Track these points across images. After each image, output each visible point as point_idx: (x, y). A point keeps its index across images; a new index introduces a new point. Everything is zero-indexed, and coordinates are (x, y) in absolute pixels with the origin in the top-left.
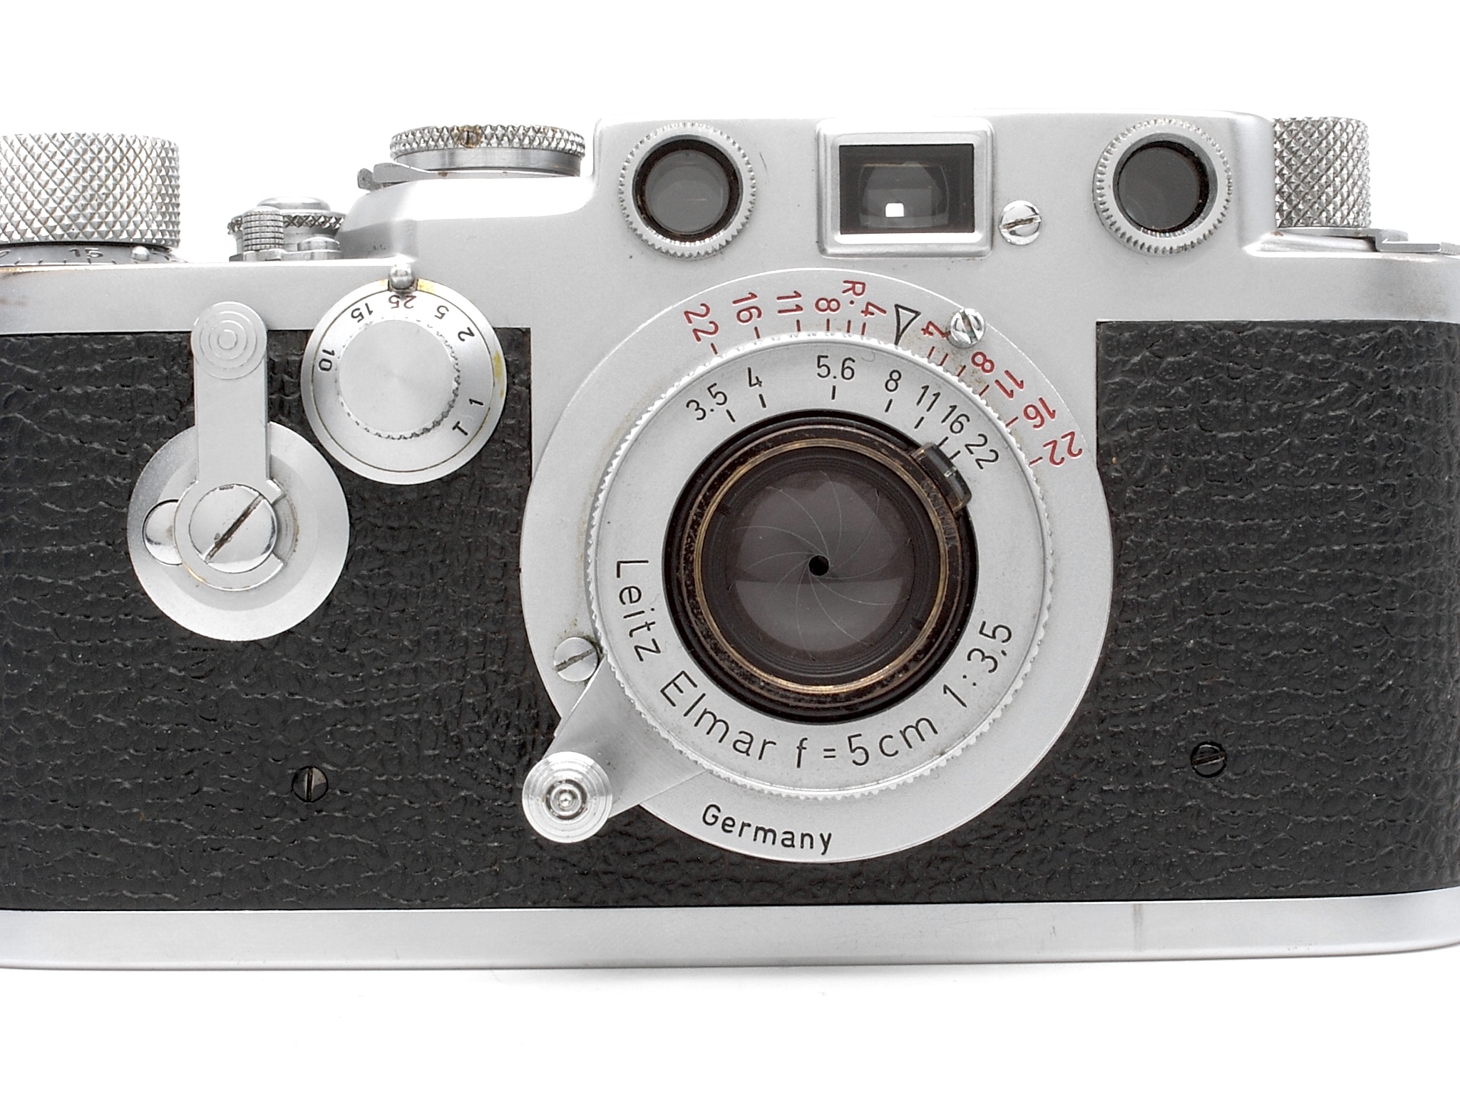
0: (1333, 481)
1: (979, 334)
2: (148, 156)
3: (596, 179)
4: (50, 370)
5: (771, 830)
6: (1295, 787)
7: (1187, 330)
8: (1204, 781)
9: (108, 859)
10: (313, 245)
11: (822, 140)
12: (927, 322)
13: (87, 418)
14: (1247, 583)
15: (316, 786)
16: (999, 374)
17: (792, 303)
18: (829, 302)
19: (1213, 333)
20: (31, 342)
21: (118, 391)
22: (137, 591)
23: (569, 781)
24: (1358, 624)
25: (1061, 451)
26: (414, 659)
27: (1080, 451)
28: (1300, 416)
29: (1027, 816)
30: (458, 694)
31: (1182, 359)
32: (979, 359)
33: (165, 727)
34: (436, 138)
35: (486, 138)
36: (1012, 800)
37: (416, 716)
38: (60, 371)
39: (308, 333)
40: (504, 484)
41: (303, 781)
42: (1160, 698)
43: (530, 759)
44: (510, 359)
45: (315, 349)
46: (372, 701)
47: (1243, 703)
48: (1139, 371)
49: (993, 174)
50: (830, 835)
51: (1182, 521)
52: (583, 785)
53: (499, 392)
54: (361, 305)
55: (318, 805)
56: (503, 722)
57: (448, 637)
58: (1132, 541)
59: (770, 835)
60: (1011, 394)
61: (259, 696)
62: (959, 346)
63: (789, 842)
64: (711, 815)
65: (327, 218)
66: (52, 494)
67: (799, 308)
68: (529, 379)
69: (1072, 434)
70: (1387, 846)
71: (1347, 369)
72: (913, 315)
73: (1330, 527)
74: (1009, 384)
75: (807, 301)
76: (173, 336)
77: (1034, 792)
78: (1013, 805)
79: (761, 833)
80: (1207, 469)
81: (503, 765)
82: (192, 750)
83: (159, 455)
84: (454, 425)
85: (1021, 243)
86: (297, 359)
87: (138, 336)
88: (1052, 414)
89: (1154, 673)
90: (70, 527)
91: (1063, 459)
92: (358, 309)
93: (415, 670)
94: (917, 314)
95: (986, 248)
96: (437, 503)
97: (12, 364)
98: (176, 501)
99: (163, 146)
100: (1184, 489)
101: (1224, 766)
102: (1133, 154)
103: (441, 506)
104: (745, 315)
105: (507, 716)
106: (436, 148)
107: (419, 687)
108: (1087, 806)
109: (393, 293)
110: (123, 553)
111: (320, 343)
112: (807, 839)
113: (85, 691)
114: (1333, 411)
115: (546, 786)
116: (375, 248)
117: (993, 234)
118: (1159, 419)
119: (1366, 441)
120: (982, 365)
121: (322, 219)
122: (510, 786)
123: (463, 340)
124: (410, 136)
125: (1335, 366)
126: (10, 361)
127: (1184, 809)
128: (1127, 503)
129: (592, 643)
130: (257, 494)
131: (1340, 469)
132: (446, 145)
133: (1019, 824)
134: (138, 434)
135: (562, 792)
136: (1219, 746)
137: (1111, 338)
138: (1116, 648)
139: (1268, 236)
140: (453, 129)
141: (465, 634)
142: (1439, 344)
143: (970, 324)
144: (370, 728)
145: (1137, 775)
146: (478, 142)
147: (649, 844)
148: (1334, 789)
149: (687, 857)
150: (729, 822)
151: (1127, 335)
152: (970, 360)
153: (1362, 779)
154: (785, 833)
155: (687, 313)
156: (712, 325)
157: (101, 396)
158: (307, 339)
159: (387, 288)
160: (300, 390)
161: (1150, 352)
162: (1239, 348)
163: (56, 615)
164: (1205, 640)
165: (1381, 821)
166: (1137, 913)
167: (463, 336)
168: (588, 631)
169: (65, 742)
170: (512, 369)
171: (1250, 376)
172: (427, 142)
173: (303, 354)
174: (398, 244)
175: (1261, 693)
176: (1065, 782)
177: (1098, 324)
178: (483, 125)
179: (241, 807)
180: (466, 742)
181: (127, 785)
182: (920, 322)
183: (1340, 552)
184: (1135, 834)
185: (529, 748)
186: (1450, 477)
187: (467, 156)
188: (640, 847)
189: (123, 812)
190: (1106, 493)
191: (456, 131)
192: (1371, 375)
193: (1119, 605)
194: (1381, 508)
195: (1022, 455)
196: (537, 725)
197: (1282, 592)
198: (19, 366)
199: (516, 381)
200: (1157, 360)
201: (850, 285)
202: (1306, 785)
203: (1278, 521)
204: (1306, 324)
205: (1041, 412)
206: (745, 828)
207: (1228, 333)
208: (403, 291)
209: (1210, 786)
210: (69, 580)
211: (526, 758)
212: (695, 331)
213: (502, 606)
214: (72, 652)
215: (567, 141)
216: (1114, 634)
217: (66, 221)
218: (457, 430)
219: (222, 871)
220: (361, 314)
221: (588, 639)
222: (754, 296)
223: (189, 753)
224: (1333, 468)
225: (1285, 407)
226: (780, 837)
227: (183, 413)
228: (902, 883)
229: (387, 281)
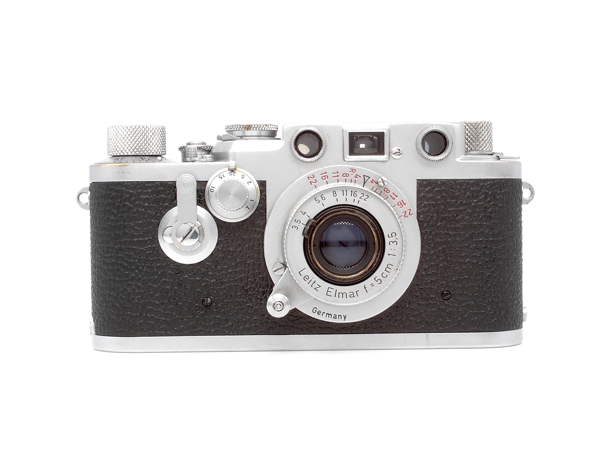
0: (480, 221)
1: (386, 183)
2: (158, 131)
3: (284, 141)
4: (137, 191)
5: (330, 314)
6: (469, 303)
7: (441, 181)
8: (445, 301)
9: (152, 323)
10: (207, 157)
11: (344, 131)
12: (372, 180)
13: (147, 204)
14: (457, 248)
15: (209, 303)
16: (391, 193)
17: (336, 174)
18: (346, 174)
19: (448, 182)
20: (131, 184)
21: (155, 197)
22: (160, 251)
23: (279, 301)
24: (486, 260)
25: (407, 214)
26: (235, 268)
27: (412, 214)
28: (471, 204)
29: (398, 310)
30: (247, 278)
31: (440, 189)
32: (386, 190)
33: (168, 287)
34: (239, 128)
35: (253, 128)
36: (394, 306)
37: (236, 284)
38: (139, 192)
39: (207, 182)
40: (259, 222)
41: (205, 301)
42: (433, 279)
43: (266, 295)
44: (261, 189)
45: (209, 186)
46: (224, 280)
47: (455, 280)
48: (428, 192)
49: (390, 140)
50: (346, 316)
51: (439, 232)
52: (282, 302)
53: (258, 198)
54: (221, 175)
55: (209, 307)
56: (259, 286)
57: (244, 263)
58: (426, 237)
59: (330, 315)
60: (394, 199)
61: (194, 279)
62: (381, 186)
63: (335, 317)
64: (315, 310)
65: (207, 147)
66: (137, 225)
67: (338, 176)
68: (266, 194)
69: (410, 209)
70: (494, 319)
71: (484, 192)
72: (368, 178)
73: (479, 234)
74: (394, 196)
75: (340, 174)
76: (170, 182)
77: (400, 304)
78: (395, 307)
79: (328, 315)
80: (446, 218)
81: (259, 297)
82: (175, 293)
83: (167, 214)
84: (246, 207)
85: (397, 158)
86: (204, 189)
87: (161, 182)
88: (405, 204)
89: (432, 273)
90: (142, 233)
91: (408, 216)
92: (221, 176)
93: (235, 271)
94: (369, 178)
95: (387, 159)
96: (241, 227)
97: (126, 189)
98: (172, 227)
99: (161, 128)
100: (440, 224)
101: (450, 297)
102: (427, 135)
103: (242, 228)
104: (324, 178)
105: (260, 284)
106: (239, 130)
107: (236, 276)
108: (414, 308)
109: (230, 171)
110: (157, 240)
111: (210, 185)
112: (340, 317)
113: (146, 277)
114: (480, 203)
115: (273, 303)
116: (224, 158)
117: (389, 156)
118: (433, 205)
119: (489, 211)
120: (386, 191)
121: (206, 148)
122: (261, 302)
123: (249, 184)
124: (232, 127)
125: (481, 191)
126: (125, 188)
127: (440, 309)
128: (425, 227)
129: (283, 265)
130: (194, 225)
131: (481, 219)
132: (242, 130)
133: (396, 313)
134: (161, 209)
135: (277, 304)
136: (449, 292)
137: (420, 183)
138: (422, 266)
139: (463, 156)
140: (243, 126)
141: (248, 262)
142: (509, 184)
143: (383, 181)
144: (223, 287)
145: (427, 300)
146: (250, 129)
147: (298, 318)
148: (480, 304)
149: (308, 321)
150: (319, 312)
151: (425, 183)
152: (383, 190)
153: (487, 301)
154: (334, 315)
155: (308, 177)
156: (315, 181)
157: (151, 198)
158: (207, 183)
159: (228, 170)
160: (205, 197)
161: (431, 187)
162: (455, 186)
163: (138, 257)
164: (445, 264)
165: (493, 312)
166: (427, 336)
167: (249, 183)
168: (282, 262)
169: (141, 291)
170: (261, 191)
171: (457, 194)
172: (236, 129)
173: (205, 187)
174: (231, 158)
175: (460, 278)
176: (408, 301)
177: (417, 180)
178: (252, 125)
179: (188, 308)
180: (249, 291)
181: (158, 303)
182: (370, 180)
183: (481, 240)
184: (427, 315)
185: (266, 292)
186: (512, 220)
187: (248, 133)
188: (295, 319)
189: (156, 310)
190: (419, 225)
191: (244, 126)
192: (490, 193)
193: (423, 255)
194: (492, 229)
195: (396, 216)
196: (268, 286)
197: (466, 251)
198: (128, 190)
199: (262, 195)
200: (433, 189)
201: (352, 170)
202: (472, 302)
203: (465, 232)
204: (473, 180)
205: (402, 204)
206: (324, 314)
207: (452, 182)
208: (232, 171)
209: (447, 303)
210: (142, 247)
211: (265, 295)
212: (311, 182)
213: (258, 255)
214: (143, 267)
215: (274, 128)
216: (421, 262)
217: (140, 150)
218: (247, 208)
219: (183, 325)
220: (221, 177)
221: (282, 263)
222: (326, 173)
223: (174, 294)
224: (480, 218)
225: (467, 202)
226: (333, 316)
227: (173, 203)
228: (365, 328)
229: (228, 168)
